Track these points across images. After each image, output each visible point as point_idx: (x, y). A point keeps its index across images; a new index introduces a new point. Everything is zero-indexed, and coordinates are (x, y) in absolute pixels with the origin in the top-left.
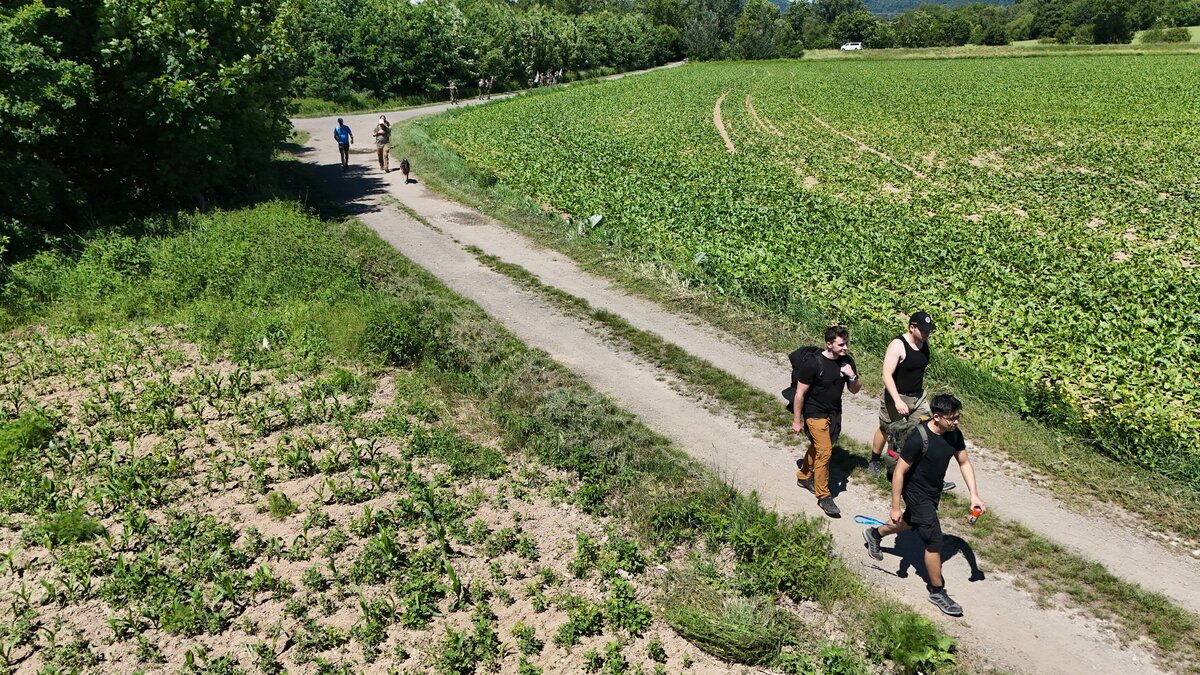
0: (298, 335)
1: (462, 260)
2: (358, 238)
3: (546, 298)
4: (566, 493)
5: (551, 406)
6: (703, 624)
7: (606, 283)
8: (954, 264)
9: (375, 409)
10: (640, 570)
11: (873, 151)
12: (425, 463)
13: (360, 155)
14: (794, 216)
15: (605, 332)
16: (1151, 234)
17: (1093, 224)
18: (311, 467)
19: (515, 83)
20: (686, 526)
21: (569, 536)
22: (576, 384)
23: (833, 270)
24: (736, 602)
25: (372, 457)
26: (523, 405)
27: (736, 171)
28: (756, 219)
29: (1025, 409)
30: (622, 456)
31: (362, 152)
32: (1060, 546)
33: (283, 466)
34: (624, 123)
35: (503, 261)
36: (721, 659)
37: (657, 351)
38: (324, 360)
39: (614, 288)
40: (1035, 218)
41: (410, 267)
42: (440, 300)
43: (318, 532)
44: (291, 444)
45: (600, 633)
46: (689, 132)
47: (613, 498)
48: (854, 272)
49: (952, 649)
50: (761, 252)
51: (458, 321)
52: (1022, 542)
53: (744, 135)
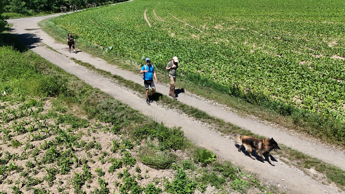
0: (16, 89)
1: (70, 62)
2: (34, 57)
3: (98, 72)
4: (109, 129)
5: (102, 104)
6: (150, 160)
7: (116, 67)
8: (211, 56)
9: (45, 111)
10: (132, 148)
11: (189, 25)
12: (63, 125)
13: (32, 31)
14: (169, 44)
15: (117, 81)
16: (259, 45)
17: (245, 43)
18: (25, 130)
19: (82, 7)
20: (144, 134)
21: (110, 141)
22: (109, 97)
23: (180, 59)
24: (159, 153)
25: (46, 125)
26: (93, 105)
27: (152, 32)
28: (158, 45)
29: (230, 93)
30: (124, 117)
31: (32, 30)
32: (240, 127)
33: (15, 131)
34: (118, 19)
35: (83, 62)
36: (156, 169)
37: (133, 86)
38: (26, 97)
39: (119, 68)
40: (231, 42)
41: (52, 66)
42: (63, 75)
43: (30, 150)
44: (17, 124)
45: (122, 167)
46: (137, 21)
47: (123, 129)
48: (186, 60)
49: (215, 157)
50: (160, 55)
51: (70, 81)
52: (231, 127)
53: (153, 21)
